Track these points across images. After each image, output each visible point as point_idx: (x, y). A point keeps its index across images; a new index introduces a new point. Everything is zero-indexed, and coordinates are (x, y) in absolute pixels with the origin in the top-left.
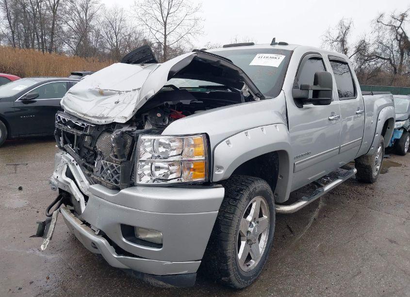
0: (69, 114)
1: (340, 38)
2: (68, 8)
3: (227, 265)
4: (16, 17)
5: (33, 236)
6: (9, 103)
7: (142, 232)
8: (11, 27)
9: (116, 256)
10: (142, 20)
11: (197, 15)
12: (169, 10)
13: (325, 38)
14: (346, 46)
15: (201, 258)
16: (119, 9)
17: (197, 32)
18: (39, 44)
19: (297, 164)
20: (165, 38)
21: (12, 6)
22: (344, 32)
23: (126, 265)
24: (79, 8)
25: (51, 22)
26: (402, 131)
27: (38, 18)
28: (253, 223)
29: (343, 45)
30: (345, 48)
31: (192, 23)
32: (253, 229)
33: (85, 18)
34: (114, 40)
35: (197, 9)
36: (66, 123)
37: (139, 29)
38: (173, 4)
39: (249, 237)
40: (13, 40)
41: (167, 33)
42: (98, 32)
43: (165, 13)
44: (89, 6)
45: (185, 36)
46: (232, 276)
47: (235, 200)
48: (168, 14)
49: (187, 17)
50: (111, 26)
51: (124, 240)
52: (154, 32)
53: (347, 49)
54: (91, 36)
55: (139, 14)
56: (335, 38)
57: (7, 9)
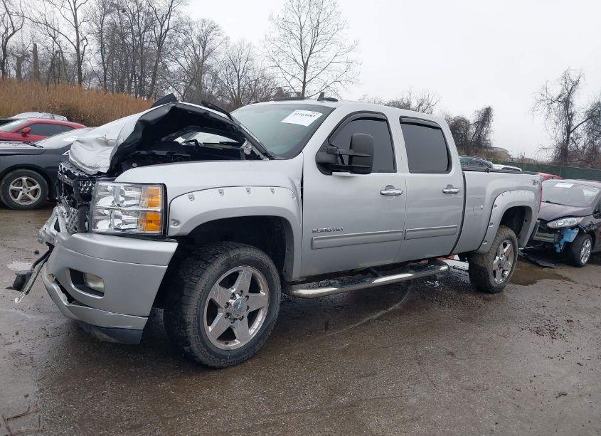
0: (73, 165)
1: (563, 98)
2: (180, 40)
3: (186, 332)
4: (112, 51)
5: (10, 288)
6: (55, 156)
7: (93, 281)
8: (103, 64)
9: (66, 304)
10: (274, 61)
11: (352, 56)
12: (312, 47)
13: (539, 97)
14: (572, 110)
15: (148, 315)
16: (246, 44)
17: (349, 81)
18: (135, 87)
19: (316, 239)
20: (304, 87)
21: (107, 37)
22: (569, 89)
23: (76, 315)
24: (195, 41)
25: (155, 59)
26: (576, 231)
27: (139, 52)
28: (237, 295)
29: (567, 107)
30: (570, 112)
31: (344, 67)
32: (234, 301)
33: (201, 55)
34: (236, 86)
35: (352, 48)
36: (68, 173)
37: (269, 72)
38: (319, 40)
39: (230, 310)
40: (105, 79)
41: (307, 80)
42: (215, 76)
43: (307, 51)
44: (208, 39)
45: (332, 86)
46: (194, 345)
47: (207, 263)
48: (310, 54)
49: (336, 59)
50: (232, 66)
51: (73, 286)
52: (289, 77)
53: (572, 114)
54: (207, 79)
55: (271, 52)
56: (556, 96)
57: (101, 41)
